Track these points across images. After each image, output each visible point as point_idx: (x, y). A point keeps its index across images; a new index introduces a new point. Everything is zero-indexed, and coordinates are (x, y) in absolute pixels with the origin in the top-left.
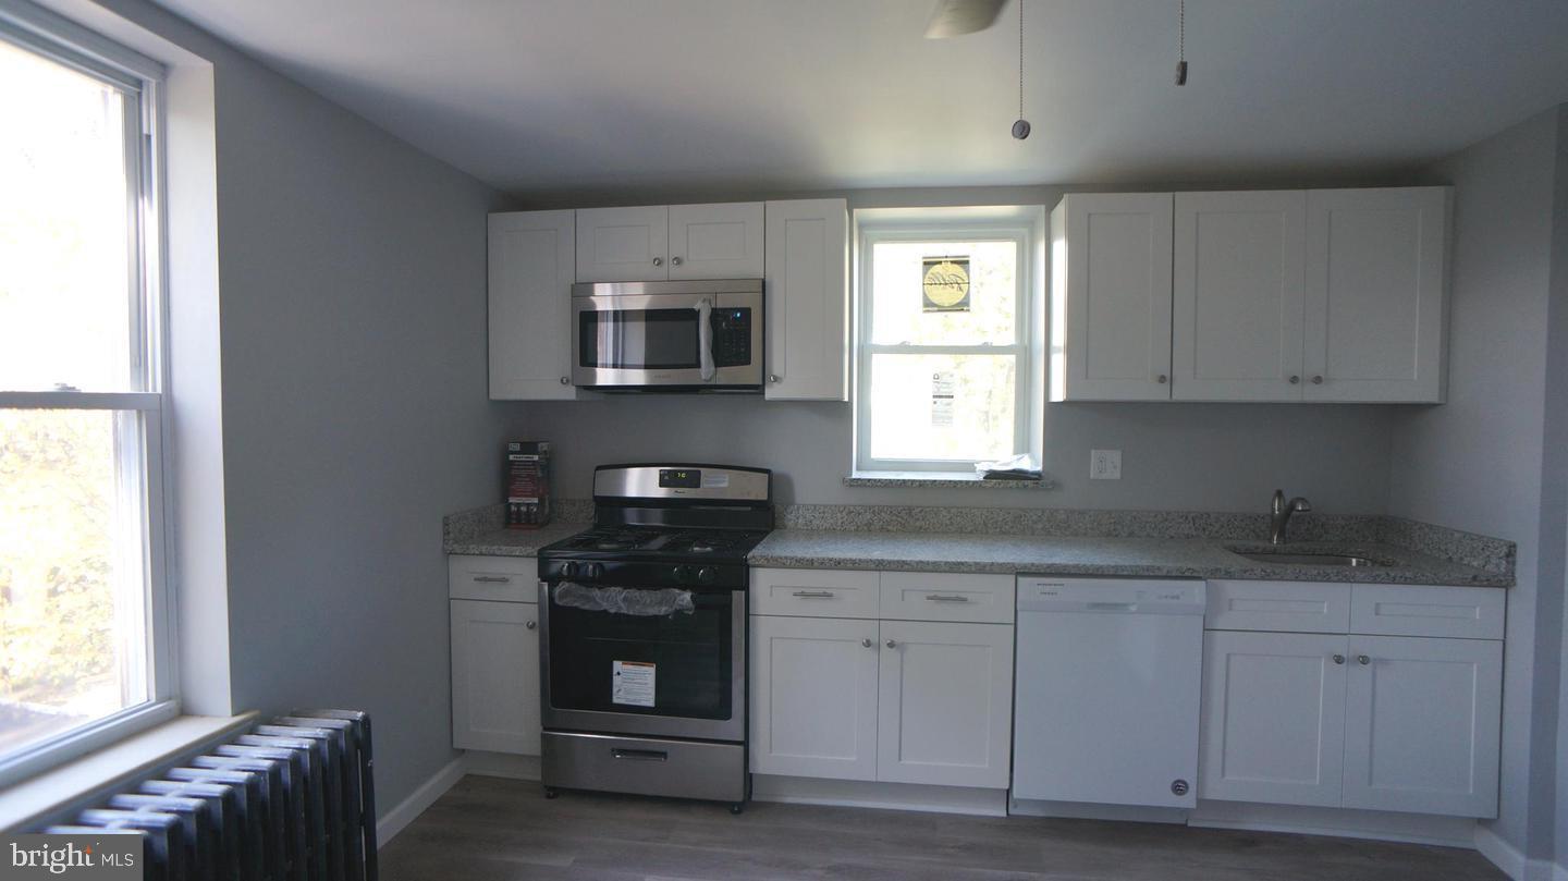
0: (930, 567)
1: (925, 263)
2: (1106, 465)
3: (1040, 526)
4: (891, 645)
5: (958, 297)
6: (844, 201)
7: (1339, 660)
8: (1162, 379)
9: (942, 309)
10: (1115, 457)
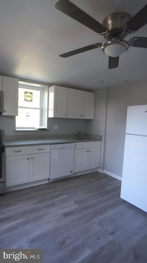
0: (38, 144)
1: (25, 92)
2: (56, 127)
3: (47, 137)
4: (32, 158)
5: (30, 99)
6: (18, 79)
7: (87, 151)
8: (66, 115)
9: (28, 101)
10: (57, 126)
